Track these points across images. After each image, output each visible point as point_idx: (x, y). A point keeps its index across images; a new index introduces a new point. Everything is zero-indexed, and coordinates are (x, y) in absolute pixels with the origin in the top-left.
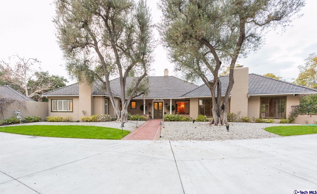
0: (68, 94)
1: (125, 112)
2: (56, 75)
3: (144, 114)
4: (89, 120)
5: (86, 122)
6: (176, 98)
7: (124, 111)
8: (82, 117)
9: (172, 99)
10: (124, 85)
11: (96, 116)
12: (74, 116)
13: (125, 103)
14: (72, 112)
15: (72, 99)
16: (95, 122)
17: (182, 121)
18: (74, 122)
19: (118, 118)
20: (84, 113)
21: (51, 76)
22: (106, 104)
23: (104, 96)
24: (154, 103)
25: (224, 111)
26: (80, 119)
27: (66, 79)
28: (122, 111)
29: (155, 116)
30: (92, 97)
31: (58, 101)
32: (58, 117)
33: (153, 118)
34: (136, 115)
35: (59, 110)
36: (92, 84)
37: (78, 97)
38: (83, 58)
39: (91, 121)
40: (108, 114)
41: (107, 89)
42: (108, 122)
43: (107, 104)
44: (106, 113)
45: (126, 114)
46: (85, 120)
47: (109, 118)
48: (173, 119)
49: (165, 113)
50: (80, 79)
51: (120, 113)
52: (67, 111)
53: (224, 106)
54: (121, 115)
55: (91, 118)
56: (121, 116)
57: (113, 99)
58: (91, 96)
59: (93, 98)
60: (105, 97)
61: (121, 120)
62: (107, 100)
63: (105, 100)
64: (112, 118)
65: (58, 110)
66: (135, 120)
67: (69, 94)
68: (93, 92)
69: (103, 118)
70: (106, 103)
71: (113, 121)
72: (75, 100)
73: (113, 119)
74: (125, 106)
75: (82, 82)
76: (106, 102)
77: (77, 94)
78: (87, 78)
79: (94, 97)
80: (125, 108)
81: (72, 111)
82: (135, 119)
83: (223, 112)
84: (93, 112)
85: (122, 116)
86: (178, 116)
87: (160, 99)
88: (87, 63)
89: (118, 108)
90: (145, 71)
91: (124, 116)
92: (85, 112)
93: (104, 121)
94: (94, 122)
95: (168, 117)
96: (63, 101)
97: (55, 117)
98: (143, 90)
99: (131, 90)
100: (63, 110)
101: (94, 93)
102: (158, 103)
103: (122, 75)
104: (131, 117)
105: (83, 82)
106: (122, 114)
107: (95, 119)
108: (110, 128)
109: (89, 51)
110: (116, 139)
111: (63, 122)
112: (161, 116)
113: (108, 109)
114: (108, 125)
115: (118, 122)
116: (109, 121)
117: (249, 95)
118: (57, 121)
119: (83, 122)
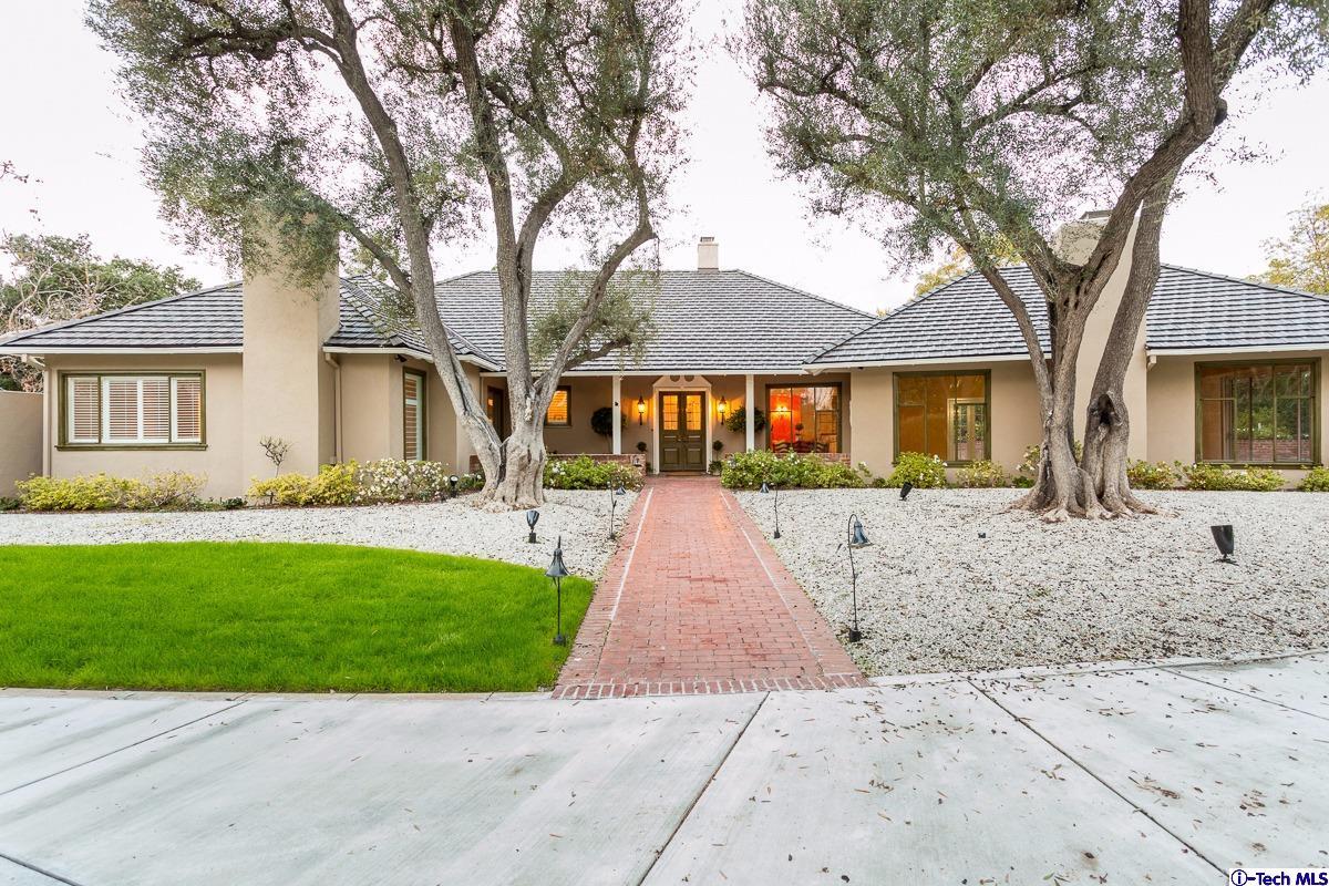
0: (173, 342)
1: (533, 445)
2: (135, 257)
3: (617, 450)
4: (304, 497)
5: (284, 505)
6: (775, 373)
7: (525, 440)
8: (258, 474)
9: (755, 376)
10: (522, 291)
11: (350, 469)
12: (210, 473)
13: (527, 395)
14: (203, 446)
15: (202, 374)
16: (342, 504)
17: (820, 487)
18: (209, 508)
19: (490, 480)
20: (276, 453)
21: (106, 260)
22: (408, 402)
23: (401, 358)
24: (662, 394)
25: (1110, 432)
26: (246, 491)
27: (194, 281)
28: (512, 440)
29: (668, 459)
30: (328, 358)
31: (106, 382)
32: (100, 479)
33: (658, 472)
34: (576, 457)
35: (112, 436)
36: (320, 278)
37: (236, 360)
38: (266, 127)
39: (316, 502)
40: (424, 458)
41: (419, 309)
42: (425, 508)
43: (416, 403)
44: (408, 453)
45: (535, 456)
46: (280, 496)
47: (430, 481)
48: (774, 476)
49: (718, 446)
50: (248, 254)
51: (503, 450)
52: (167, 441)
53: (1109, 402)
54: (504, 461)
55: (315, 478)
56: (509, 468)
57: (455, 371)
58: (322, 355)
59: (336, 365)
60: (406, 364)
61: (510, 492)
62: (417, 379)
63: (408, 377)
64: (446, 479)
65: (106, 440)
66: (573, 488)
67: (179, 342)
68: (332, 332)
69: (392, 480)
70: (413, 396)
71: (454, 494)
72: (216, 380)
73: (453, 483)
74: (528, 410)
75: (261, 271)
76: (408, 391)
77: (232, 341)
78: (284, 232)
79: (337, 358)
80: (530, 422)
81: (199, 440)
82: (577, 480)
83: (1106, 439)
84: (332, 446)
85: (516, 468)
86: (794, 460)
87: (689, 378)
88: (294, 158)
89: (485, 423)
90: (645, 212)
91: (523, 468)
92: (279, 450)
93: (397, 501)
94: (336, 504)
95: (749, 469)
96: (140, 382)
97: (81, 478)
98: (624, 324)
99: (555, 323)
100: (141, 440)
101: (335, 340)
102: (682, 396)
103: (511, 229)
104: (555, 470)
105: (264, 266)
106: (513, 458)
107: (345, 491)
108: (447, 563)
109: (303, 88)
110: (516, 687)
111: (136, 509)
112: (698, 460)
113: (424, 429)
114: (429, 528)
115: (491, 505)
116: (428, 498)
117: (1150, 353)
118: (91, 509)
119: (264, 507)
